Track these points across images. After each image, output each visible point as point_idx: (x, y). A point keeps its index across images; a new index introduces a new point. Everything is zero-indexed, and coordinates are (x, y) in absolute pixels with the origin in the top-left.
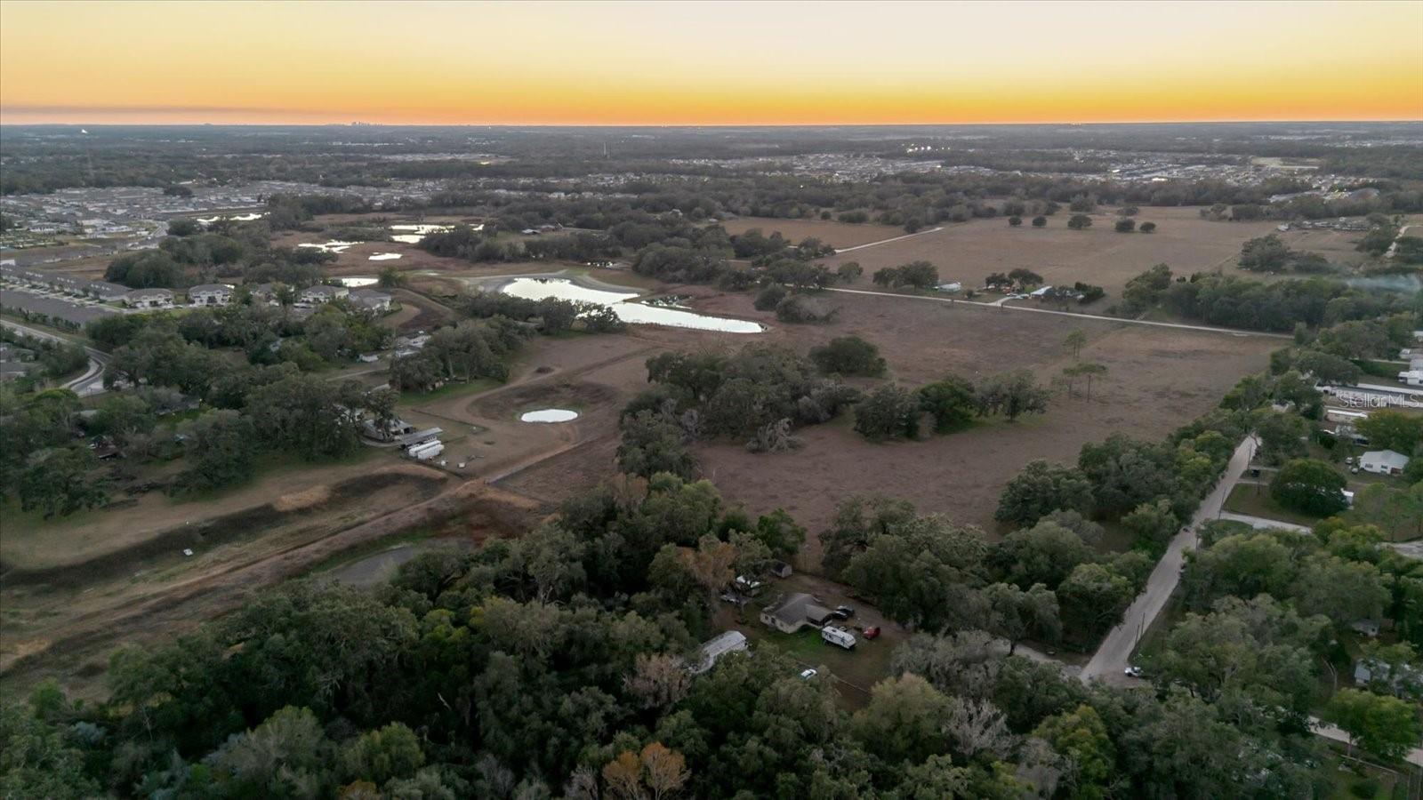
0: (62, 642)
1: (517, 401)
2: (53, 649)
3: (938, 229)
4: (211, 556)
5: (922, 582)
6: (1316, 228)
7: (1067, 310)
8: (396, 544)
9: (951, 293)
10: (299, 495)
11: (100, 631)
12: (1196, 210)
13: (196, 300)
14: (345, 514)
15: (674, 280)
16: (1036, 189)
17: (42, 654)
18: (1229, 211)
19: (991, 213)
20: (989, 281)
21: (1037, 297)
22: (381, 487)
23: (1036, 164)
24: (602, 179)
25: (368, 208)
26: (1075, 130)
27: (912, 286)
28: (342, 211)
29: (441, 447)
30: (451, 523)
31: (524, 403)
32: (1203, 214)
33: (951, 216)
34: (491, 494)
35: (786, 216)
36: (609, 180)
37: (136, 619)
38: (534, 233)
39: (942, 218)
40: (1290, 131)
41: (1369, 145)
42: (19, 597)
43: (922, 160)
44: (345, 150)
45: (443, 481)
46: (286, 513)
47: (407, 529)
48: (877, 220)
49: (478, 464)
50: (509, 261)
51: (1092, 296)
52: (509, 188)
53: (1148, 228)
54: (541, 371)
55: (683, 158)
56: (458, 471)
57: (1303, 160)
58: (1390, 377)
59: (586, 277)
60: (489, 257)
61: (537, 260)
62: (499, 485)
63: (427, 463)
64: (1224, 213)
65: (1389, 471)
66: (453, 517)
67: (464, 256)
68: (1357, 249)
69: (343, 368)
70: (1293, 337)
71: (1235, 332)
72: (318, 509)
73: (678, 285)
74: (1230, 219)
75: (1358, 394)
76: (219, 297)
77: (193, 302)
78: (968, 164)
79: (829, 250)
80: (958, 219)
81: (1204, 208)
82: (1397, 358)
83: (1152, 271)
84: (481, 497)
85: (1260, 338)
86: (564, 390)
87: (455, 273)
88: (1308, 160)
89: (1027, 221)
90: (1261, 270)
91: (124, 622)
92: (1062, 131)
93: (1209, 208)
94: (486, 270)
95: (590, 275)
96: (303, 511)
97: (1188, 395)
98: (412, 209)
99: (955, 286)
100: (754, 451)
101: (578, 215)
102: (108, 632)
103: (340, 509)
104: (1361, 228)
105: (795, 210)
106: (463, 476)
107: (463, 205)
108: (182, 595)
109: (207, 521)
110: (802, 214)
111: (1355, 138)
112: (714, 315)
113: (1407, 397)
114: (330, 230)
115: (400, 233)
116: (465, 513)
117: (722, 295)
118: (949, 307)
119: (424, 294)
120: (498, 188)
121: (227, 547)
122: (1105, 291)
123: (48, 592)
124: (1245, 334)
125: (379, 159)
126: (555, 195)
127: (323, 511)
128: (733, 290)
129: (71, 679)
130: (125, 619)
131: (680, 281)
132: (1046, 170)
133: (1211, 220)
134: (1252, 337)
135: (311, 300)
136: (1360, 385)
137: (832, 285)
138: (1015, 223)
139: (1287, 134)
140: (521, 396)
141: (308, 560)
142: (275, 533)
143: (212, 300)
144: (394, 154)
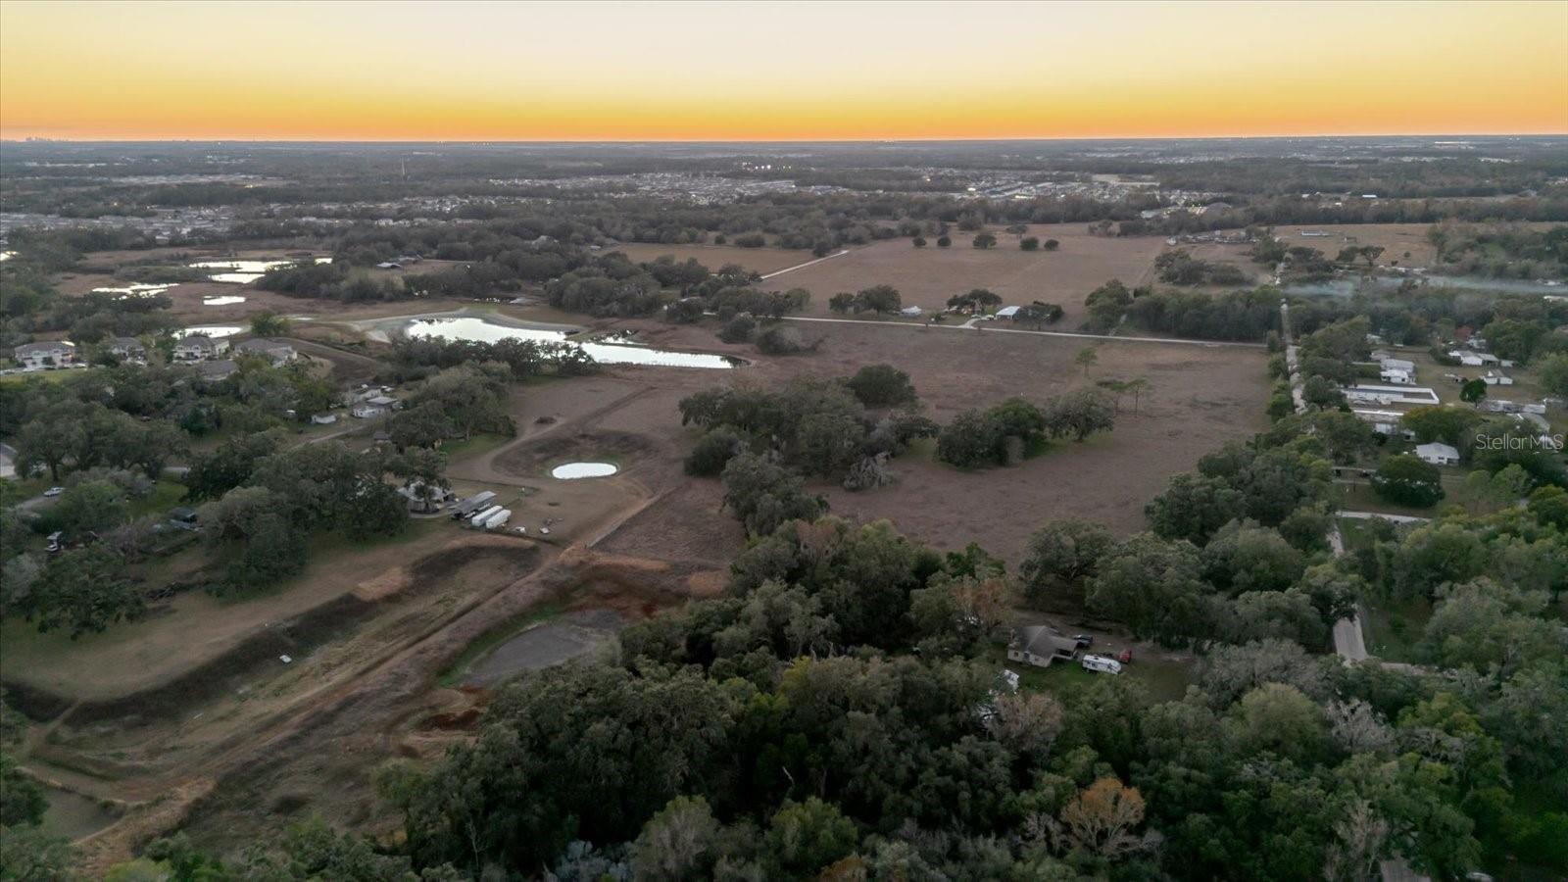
0: (228, 778)
1: (538, 456)
2: (219, 787)
3: (844, 252)
4: (314, 660)
5: (1181, 599)
6: (1200, 242)
7: (1039, 330)
8: (529, 623)
9: (914, 317)
10: (378, 581)
11: (260, 759)
12: (1085, 227)
13: (28, 362)
14: (440, 597)
15: (609, 314)
16: (916, 209)
17: (212, 795)
18: (1116, 227)
19: (889, 235)
20: (951, 303)
21: (1004, 317)
22: (463, 564)
23: (896, 184)
24: (424, 203)
25: (151, 243)
26: (894, 148)
27: (873, 311)
28: (118, 247)
29: (507, 513)
30: (575, 595)
31: (547, 459)
32: (1092, 231)
33: (850, 238)
34: (603, 559)
35: (676, 242)
36: (431, 204)
37: (293, 740)
38: (393, 267)
39: (843, 241)
40: (1096, 149)
41: (1182, 161)
42: (110, 734)
43: (771, 180)
44: (54, 172)
45: (534, 549)
46: (373, 604)
47: (532, 606)
48: (777, 244)
49: (562, 529)
50: (391, 300)
51: (1057, 315)
52: (320, 215)
53: (1052, 245)
54: (543, 421)
55: (502, 179)
56: (541, 536)
57: (1137, 177)
58: (1372, 377)
59: (494, 313)
60: (365, 296)
61: (421, 297)
62: (601, 545)
63: (497, 531)
64: (1111, 228)
65: (1445, 462)
66: (575, 588)
67: (329, 296)
68: (1254, 261)
69: (301, 432)
70: (1266, 346)
71: (1207, 344)
72: (408, 594)
73: (615, 319)
74: (1119, 235)
75: (1362, 394)
76: (57, 357)
77: (24, 365)
78: (825, 184)
79: (755, 277)
80: (858, 241)
81: (1092, 224)
82: (1370, 360)
83: (1105, 287)
84: (594, 563)
85: (1231, 348)
86: (582, 441)
87: (333, 317)
88: (1144, 177)
89: (932, 242)
90: (1184, 282)
91: (282, 745)
92: (882, 148)
93: (1096, 224)
94: (370, 311)
95: (499, 312)
96: (393, 599)
97: (1218, 405)
98: (208, 243)
99: (915, 310)
100: (853, 490)
101: (433, 243)
102: (271, 759)
103: (431, 593)
104: (1238, 241)
105: (684, 234)
106: (556, 543)
107: (274, 237)
108: (331, 707)
109: (287, 620)
110: (692, 239)
111: (1162, 154)
112: (681, 351)
113: (1406, 395)
114: (123, 271)
115: (220, 271)
116: (586, 582)
117: (675, 329)
118: (922, 331)
119: (322, 343)
120: (305, 216)
121: (326, 648)
122: (1064, 309)
123: (143, 725)
124: (1217, 344)
125: (108, 183)
126: (383, 223)
127: (413, 596)
128: (682, 323)
129: (269, 818)
130: (280, 742)
131: (615, 315)
132: (906, 189)
133: (1100, 236)
134: (1224, 346)
135: (183, 355)
136: (1360, 387)
137: (789, 313)
138: (919, 243)
139: (1094, 152)
140: (540, 450)
141: (446, 653)
142: (373, 626)
143: (48, 361)
144: (125, 176)
